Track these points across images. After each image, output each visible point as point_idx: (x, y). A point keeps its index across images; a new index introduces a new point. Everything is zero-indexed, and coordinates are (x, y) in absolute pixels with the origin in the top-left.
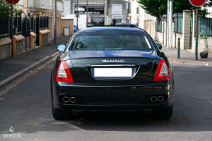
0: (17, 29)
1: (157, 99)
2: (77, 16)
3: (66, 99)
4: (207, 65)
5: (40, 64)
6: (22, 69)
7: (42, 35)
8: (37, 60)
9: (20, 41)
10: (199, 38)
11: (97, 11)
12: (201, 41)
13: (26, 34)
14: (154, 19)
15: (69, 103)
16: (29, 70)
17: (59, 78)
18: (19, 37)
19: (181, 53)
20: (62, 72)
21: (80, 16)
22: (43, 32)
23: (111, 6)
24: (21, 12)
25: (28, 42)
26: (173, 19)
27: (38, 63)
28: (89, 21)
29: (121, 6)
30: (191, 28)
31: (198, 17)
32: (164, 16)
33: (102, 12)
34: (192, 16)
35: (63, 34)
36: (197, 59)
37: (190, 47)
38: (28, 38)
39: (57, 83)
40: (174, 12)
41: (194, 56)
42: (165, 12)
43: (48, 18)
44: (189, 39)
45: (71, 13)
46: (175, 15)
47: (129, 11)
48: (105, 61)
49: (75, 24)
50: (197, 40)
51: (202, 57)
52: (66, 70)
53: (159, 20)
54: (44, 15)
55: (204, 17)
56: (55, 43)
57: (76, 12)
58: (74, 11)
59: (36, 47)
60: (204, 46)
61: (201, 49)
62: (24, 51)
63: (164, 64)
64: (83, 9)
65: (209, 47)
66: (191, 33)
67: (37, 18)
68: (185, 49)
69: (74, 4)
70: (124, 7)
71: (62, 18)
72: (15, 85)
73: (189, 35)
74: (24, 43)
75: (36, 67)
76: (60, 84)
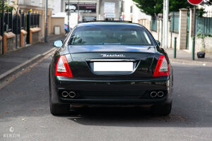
0: (7, 26)
1: (157, 94)
2: (69, 14)
3: (65, 94)
4: (204, 65)
5: (33, 62)
6: (14, 67)
7: (33, 33)
8: (29, 58)
9: (11, 39)
10: (196, 38)
11: (88, 10)
12: (199, 41)
13: (17, 32)
14: (149, 18)
15: (68, 97)
16: (21, 68)
17: (58, 72)
18: (10, 34)
19: (177, 53)
20: (61, 67)
21: (72, 14)
22: (33, 29)
23: (103, 5)
24: (12, 8)
25: (19, 40)
26: (169, 18)
27: (30, 61)
28: (81, 20)
29: (113, 5)
30: (187, 28)
31: (196, 16)
32: (159, 15)
33: (94, 11)
34: (188, 15)
35: (54, 33)
36: (194, 59)
37: (187, 47)
38: (18, 35)
39: (56, 78)
40: (170, 10)
41: (191, 56)
42: (160, 10)
43: (39, 15)
44: (185, 38)
45: (62, 11)
46: (171, 14)
47: (122, 10)
48: (105, 55)
49: (66, 22)
50: (194, 39)
51: (199, 57)
52: (66, 65)
53: (154, 19)
54: (34, 12)
55: (201, 16)
56: (46, 41)
57: (66, 10)
58: (64, 9)
59: (27, 45)
60: (201, 46)
61: (198, 49)
62: (15, 49)
63: (164, 60)
64: (74, 8)
65: (206, 47)
66: (188, 32)
67: (28, 16)
68: (181, 49)
69: (64, 2)
70: (117, 6)
71: (53, 16)
72: (8, 82)
73: (185, 35)
74: (14, 41)
75: (28, 65)
76: (59, 78)
